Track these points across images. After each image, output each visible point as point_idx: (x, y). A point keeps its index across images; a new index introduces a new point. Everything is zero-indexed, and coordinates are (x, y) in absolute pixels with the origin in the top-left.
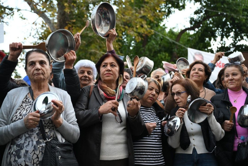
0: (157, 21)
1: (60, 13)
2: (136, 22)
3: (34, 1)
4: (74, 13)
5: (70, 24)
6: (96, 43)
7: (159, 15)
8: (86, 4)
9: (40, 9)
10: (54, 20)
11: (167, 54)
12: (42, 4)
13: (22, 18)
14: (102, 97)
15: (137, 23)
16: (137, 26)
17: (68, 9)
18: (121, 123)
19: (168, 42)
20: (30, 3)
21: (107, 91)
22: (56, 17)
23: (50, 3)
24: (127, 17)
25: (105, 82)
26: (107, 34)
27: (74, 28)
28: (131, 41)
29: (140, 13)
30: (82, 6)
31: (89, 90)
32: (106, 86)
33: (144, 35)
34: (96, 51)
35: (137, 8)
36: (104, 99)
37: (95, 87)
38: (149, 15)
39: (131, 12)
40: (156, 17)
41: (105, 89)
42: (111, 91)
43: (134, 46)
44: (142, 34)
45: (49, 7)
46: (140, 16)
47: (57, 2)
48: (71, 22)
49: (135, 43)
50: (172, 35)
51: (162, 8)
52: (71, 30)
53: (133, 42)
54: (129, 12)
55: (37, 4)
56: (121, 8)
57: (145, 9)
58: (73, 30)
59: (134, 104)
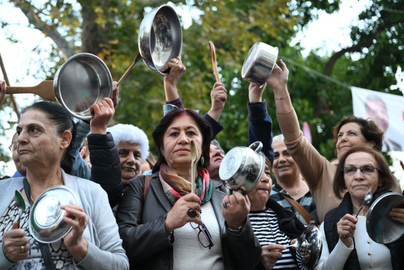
0: (283, 37)
1: (87, 28)
2: (240, 39)
3: (35, 6)
4: (115, 27)
5: (107, 49)
7: (286, 23)
8: (138, 8)
9: (47, 20)
10: (74, 41)
11: (306, 103)
12: (50, 11)
13: (10, 39)
14: (169, 197)
15: (242, 42)
16: (242, 47)
17: (102, 18)
18: (210, 248)
19: (307, 78)
20: (26, 9)
21: (178, 186)
22: (78, 35)
23: (66, 9)
24: (222, 31)
25: (175, 166)
26: (167, 67)
27: (114, 56)
28: (231, 79)
29: (248, 22)
30: (129, 13)
31: (142, 185)
32: (177, 175)
35: (242, 12)
36: (172, 200)
37: (154, 178)
38: (266, 26)
39: (229, 21)
40: (282, 28)
41: (174, 180)
42: (186, 184)
43: (237, 89)
45: (64, 17)
46: (248, 27)
47: (81, 5)
48: (108, 44)
49: (240, 82)
50: (314, 64)
51: (293, 10)
52: (110, 61)
53: (235, 80)
54: (224, 19)
55: (40, 11)
56: (208, 13)
57: (258, 13)
58: (112, 60)
59: (237, 202)
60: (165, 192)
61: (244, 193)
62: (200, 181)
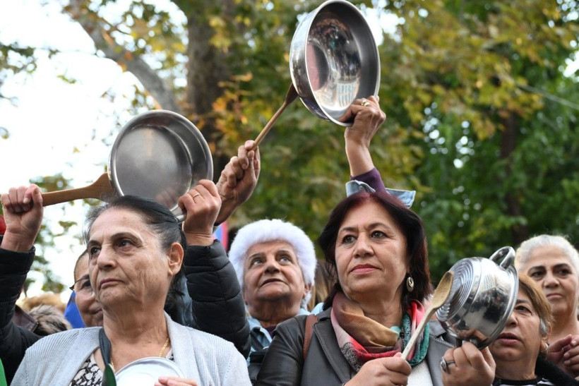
0: (551, 60)
1: (196, 54)
2: (473, 66)
3: (106, 18)
4: (246, 50)
5: (232, 90)
6: (328, 151)
7: (558, 36)
8: (286, 17)
9: (126, 43)
10: (173, 78)
12: (132, 27)
13: (63, 78)
14: (347, 356)
15: (475, 71)
16: (476, 80)
17: (225, 36)
20: (90, 25)
21: (363, 334)
22: (181, 67)
23: (160, 22)
24: (439, 53)
25: (354, 297)
26: (349, 113)
27: (245, 103)
28: (457, 138)
29: (487, 35)
30: (271, 25)
31: (299, 334)
32: (361, 315)
33: (504, 114)
34: (331, 182)
35: (475, 18)
36: (353, 361)
37: (323, 320)
38: (519, 41)
39: (452, 35)
40: (549, 44)
41: (355, 324)
42: (379, 331)
43: (468, 155)
44: (497, 109)
45: (156, 36)
46: (487, 44)
47: (186, 14)
48: (234, 82)
49: (471, 143)
51: (569, 11)
52: (238, 111)
53: (464, 140)
54: (443, 32)
55: (115, 28)
56: (413, 20)
57: (506, 19)
58: (242, 109)
59: (467, 361)
60: (341, 345)
61: (481, 345)
62: (407, 324)
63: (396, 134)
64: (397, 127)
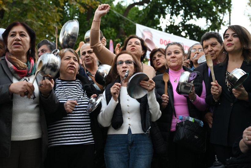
11: (114, 30)
21: (17, 64)
32: (16, 58)
37: (2, 60)
41: (14, 61)
42: (21, 64)
50: (119, 10)
62: (29, 63)
63: (54, 8)
64: (55, 6)
